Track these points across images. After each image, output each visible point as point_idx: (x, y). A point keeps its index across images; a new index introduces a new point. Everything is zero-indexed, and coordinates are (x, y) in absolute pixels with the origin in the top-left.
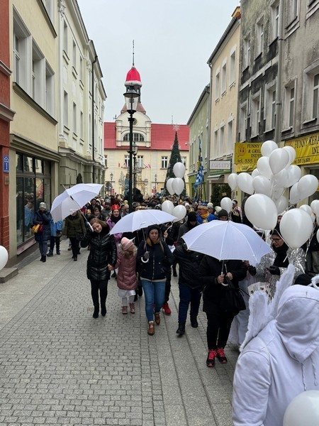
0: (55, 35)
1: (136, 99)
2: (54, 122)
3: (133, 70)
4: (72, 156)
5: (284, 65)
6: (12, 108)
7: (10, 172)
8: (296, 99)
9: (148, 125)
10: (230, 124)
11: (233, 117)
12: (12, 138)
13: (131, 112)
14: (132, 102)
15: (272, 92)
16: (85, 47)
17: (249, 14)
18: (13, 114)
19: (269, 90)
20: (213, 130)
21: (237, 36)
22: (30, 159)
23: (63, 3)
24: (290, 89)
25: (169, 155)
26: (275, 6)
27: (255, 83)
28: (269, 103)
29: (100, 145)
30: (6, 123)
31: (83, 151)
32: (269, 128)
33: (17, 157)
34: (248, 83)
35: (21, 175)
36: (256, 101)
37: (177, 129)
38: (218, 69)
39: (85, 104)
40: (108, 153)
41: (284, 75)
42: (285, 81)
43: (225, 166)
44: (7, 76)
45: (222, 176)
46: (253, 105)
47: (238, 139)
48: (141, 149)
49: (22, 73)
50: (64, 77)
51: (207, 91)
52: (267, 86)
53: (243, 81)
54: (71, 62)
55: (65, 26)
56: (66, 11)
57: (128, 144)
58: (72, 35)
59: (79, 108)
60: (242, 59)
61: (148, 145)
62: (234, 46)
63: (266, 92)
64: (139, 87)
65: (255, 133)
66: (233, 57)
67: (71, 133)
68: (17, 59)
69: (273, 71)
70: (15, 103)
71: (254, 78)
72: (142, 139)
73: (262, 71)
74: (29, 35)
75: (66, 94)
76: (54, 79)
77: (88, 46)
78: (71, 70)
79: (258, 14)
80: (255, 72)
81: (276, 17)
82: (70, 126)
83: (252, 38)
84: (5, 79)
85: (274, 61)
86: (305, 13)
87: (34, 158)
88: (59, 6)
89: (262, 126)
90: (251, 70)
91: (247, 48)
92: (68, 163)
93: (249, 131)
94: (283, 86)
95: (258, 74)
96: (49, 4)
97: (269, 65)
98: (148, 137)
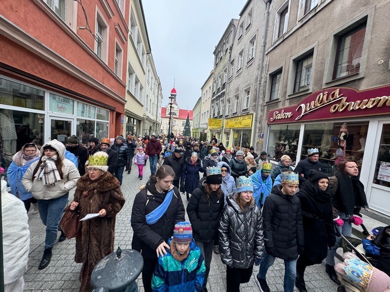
0: (145, 74)
1: (173, 99)
2: (142, 106)
3: (174, 89)
4: (148, 119)
5: (227, 92)
6: (126, 100)
7: (124, 123)
8: (231, 104)
9: (178, 110)
10: (208, 111)
11: (209, 109)
12: (126, 110)
13: (171, 104)
14: (171, 100)
15: (223, 101)
16: (156, 79)
17: (216, 73)
18: (126, 102)
19: (222, 101)
20: (202, 113)
21: (212, 81)
22: (132, 119)
23: (148, 62)
24: (229, 101)
25: (185, 121)
26: (225, 71)
27: (217, 97)
28: (221, 105)
29: (159, 115)
30: (123, 105)
31: (153, 118)
32: (221, 114)
33: (127, 118)
34: (215, 97)
35: (128, 125)
36: (217, 104)
37: (189, 112)
38: (204, 91)
39: (154, 100)
40: (162, 119)
41: (227, 96)
42: (227, 98)
43: (205, 126)
44: (125, 87)
45: (204, 130)
46: (216, 105)
47: (210, 117)
48: (174, 118)
49: (131, 86)
50: (147, 90)
51: (200, 99)
52: (221, 99)
53: (213, 97)
54: (150, 84)
55: (149, 71)
56: (149, 65)
57: (169, 116)
58: (151, 74)
59: (152, 102)
60: (213, 89)
61: (178, 117)
62: (211, 83)
63: (221, 101)
64: (176, 95)
65: (216, 115)
66: (210, 87)
67: (148, 110)
68: (129, 81)
69: (224, 93)
70: (127, 97)
71: (216, 96)
72: (176, 115)
73: (220, 94)
74: (134, 73)
75: (147, 96)
76: (143, 90)
77: (157, 78)
78: (150, 87)
79: (219, 73)
80: (217, 94)
81: (225, 75)
82: (148, 108)
83: (217, 82)
84: (123, 88)
85: (224, 90)
86: (235, 74)
87: (134, 119)
88: (147, 63)
89: (219, 113)
90: (216, 93)
91: (215, 85)
92: (146, 121)
93: (214, 114)
94: (226, 100)
95: (218, 94)
96: (143, 62)
97: (222, 92)
98: (178, 114)
